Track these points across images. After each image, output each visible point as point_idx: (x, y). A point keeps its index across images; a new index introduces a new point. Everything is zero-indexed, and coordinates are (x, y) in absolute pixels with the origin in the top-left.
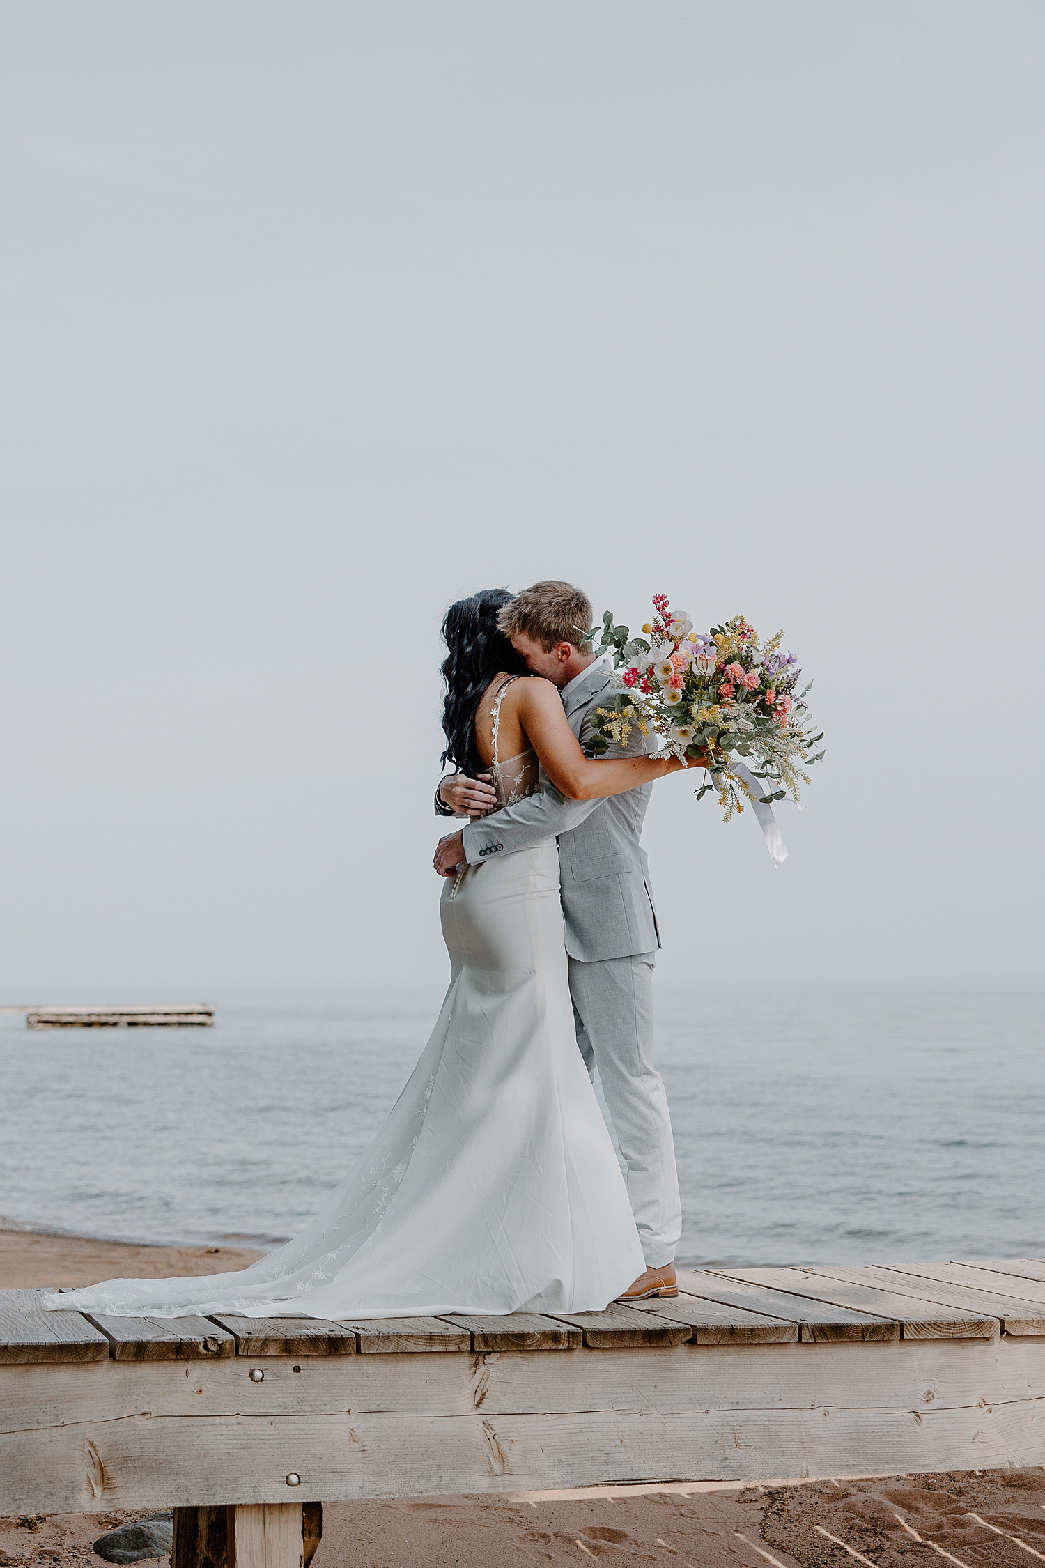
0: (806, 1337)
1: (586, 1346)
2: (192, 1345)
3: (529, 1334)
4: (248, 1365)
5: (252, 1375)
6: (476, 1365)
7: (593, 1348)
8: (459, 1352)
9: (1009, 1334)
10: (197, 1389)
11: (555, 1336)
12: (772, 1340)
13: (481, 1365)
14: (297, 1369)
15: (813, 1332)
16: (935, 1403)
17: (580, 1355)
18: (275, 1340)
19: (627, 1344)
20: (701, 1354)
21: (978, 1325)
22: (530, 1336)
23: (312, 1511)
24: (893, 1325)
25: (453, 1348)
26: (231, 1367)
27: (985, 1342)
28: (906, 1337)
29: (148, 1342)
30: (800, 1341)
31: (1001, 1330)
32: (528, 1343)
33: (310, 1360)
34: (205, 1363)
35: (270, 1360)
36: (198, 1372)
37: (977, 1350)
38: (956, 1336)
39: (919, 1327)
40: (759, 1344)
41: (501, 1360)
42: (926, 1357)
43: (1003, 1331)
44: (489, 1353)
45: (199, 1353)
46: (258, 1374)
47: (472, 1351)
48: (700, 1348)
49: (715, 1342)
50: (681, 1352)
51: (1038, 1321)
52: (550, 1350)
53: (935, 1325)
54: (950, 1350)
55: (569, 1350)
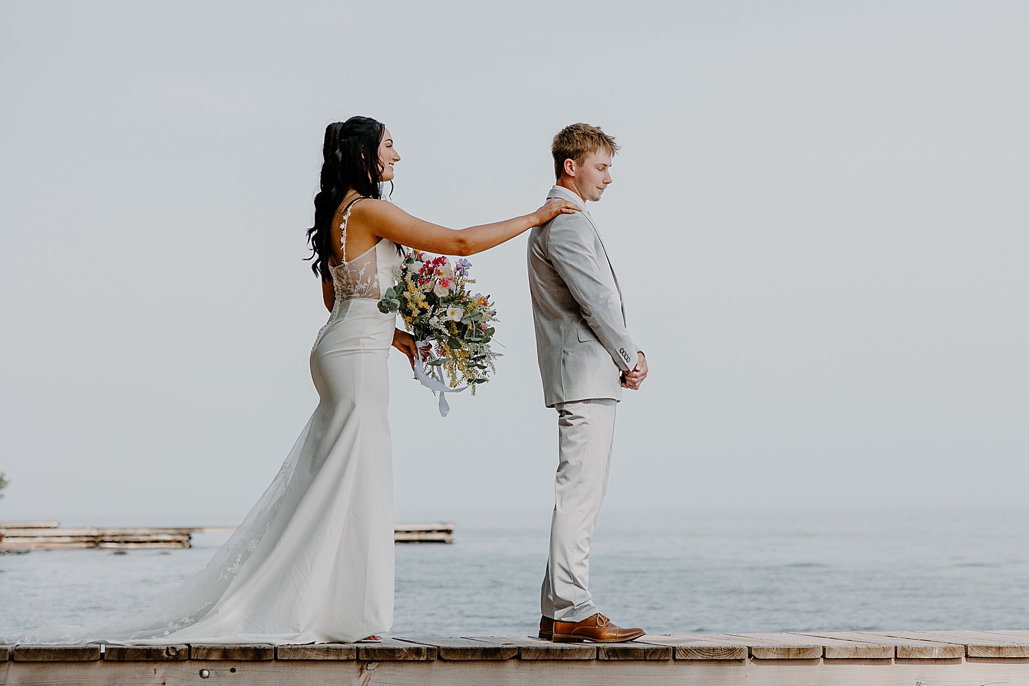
0: (602, 656)
1: (440, 659)
2: (158, 651)
3: (398, 649)
4: (198, 667)
5: (201, 673)
6: (361, 670)
7: (446, 661)
8: (348, 661)
9: (755, 658)
10: (162, 682)
11: (418, 651)
12: (577, 658)
13: (365, 671)
14: (233, 670)
15: (608, 653)
17: (437, 666)
18: (217, 649)
19: (470, 658)
20: (527, 667)
21: (732, 650)
22: (400, 650)
24: (667, 649)
25: (343, 657)
26: (186, 667)
27: (738, 663)
28: (677, 658)
29: (127, 649)
30: (597, 659)
31: (749, 654)
32: (398, 655)
33: (243, 664)
34: (168, 665)
35: (214, 664)
36: (161, 670)
37: (731, 669)
38: (714, 658)
39: (687, 651)
40: (567, 660)
41: (379, 667)
42: (694, 673)
43: (750, 656)
44: (371, 662)
45: (163, 657)
46: (206, 673)
47: (358, 661)
48: (525, 663)
49: (535, 658)
50: (512, 665)
51: (777, 649)
52: (414, 661)
53: (700, 650)
54: (712, 668)
55: (428, 661)
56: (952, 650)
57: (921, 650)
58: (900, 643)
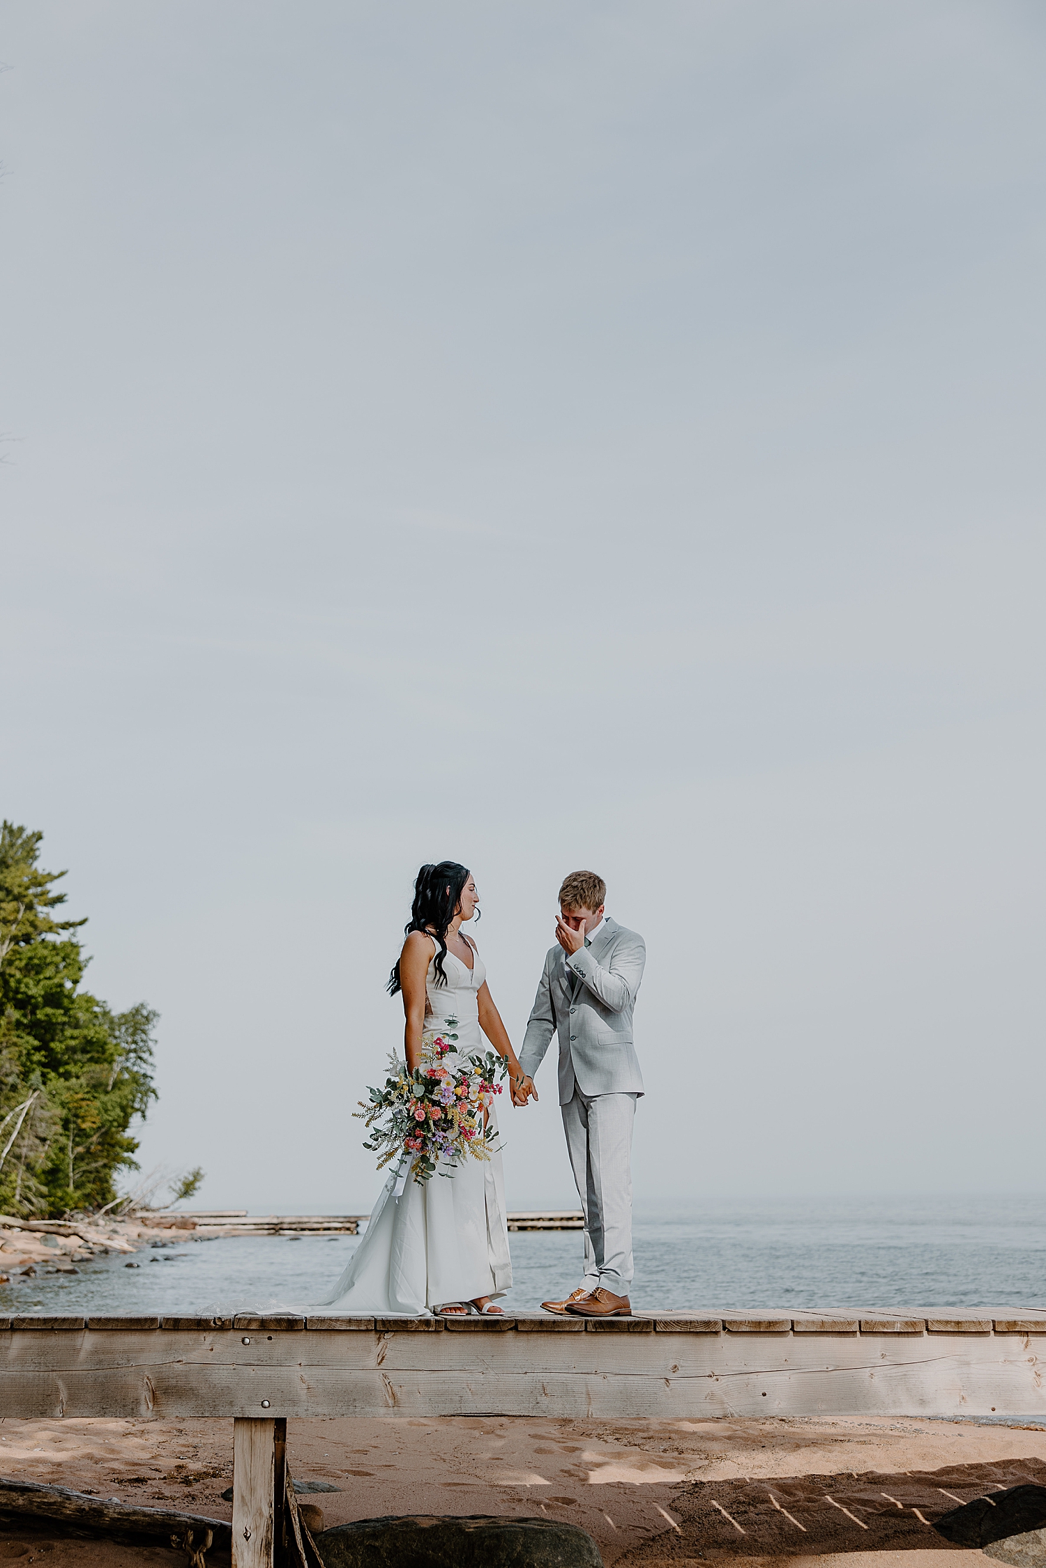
1: (447, 1329)
2: (207, 1321)
3: (410, 1321)
4: (240, 1335)
5: (243, 1341)
6: (379, 1339)
7: (452, 1331)
8: (367, 1331)
9: (729, 1330)
10: (210, 1348)
12: (567, 1329)
13: (382, 1340)
14: (270, 1338)
15: (595, 1325)
16: (680, 1373)
17: (444, 1336)
18: (256, 1320)
19: (473, 1329)
20: (524, 1337)
21: (707, 1323)
22: (412, 1322)
23: (280, 1424)
24: (648, 1322)
25: (363, 1328)
26: (230, 1335)
27: (714, 1335)
28: (657, 1330)
29: (181, 1319)
30: (586, 1330)
31: (723, 1326)
32: (410, 1326)
33: (278, 1333)
34: (215, 1333)
35: (255, 1333)
36: (210, 1337)
37: (707, 1341)
38: (692, 1330)
39: (666, 1323)
40: (559, 1332)
41: (395, 1337)
42: (674, 1344)
43: (724, 1328)
44: (387, 1332)
45: (211, 1326)
46: (247, 1341)
47: (376, 1331)
48: (522, 1334)
49: (530, 1330)
50: (510, 1335)
51: (749, 1322)
52: (424, 1331)
53: (678, 1323)
54: (690, 1340)
55: (437, 1332)
56: (913, 1324)
57: (883, 1324)
58: (864, 1317)
